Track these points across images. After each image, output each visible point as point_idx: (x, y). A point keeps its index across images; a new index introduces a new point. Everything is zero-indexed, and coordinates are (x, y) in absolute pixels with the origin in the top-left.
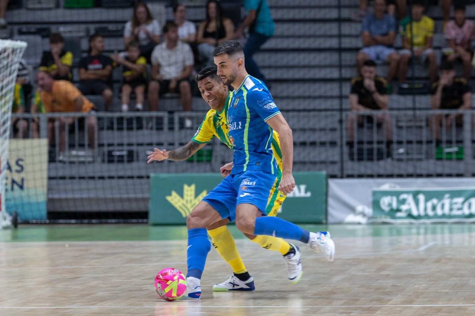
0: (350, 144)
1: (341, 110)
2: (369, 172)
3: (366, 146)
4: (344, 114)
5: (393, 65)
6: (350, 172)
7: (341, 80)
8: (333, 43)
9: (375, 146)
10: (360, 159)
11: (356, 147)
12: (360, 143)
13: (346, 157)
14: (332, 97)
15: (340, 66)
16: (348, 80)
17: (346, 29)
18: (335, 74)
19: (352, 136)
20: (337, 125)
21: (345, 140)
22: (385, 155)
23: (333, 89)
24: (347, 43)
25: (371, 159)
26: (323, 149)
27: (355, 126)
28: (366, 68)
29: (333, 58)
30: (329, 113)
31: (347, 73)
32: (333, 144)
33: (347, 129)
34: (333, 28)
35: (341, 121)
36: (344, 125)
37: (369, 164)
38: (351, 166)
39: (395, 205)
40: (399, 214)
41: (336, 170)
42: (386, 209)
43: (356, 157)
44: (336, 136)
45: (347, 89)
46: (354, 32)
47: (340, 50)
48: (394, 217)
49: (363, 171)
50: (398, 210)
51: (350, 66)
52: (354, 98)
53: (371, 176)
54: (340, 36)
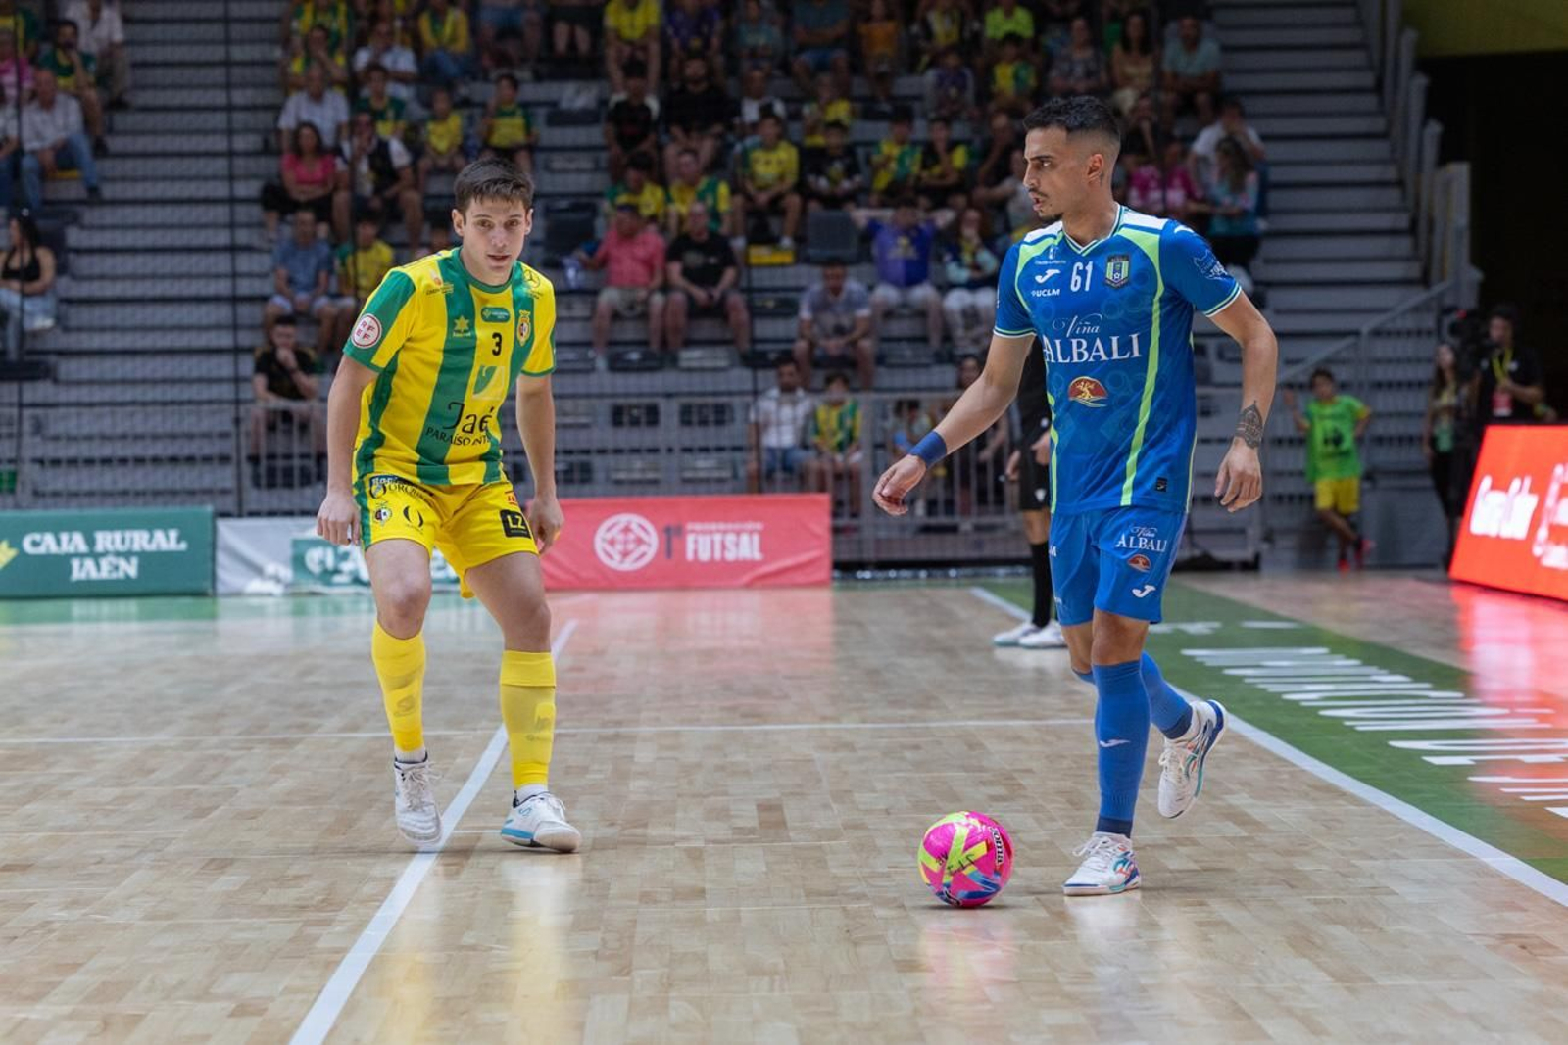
0: (254, 460)
1: (237, 402)
2: (286, 507)
3: (280, 463)
4: (242, 408)
5: (327, 324)
6: (253, 507)
7: (237, 351)
8: (223, 287)
9: (296, 463)
10: (271, 485)
11: (263, 463)
12: (271, 457)
13: (247, 482)
14: (219, 380)
15: (235, 327)
16: (250, 350)
17: (244, 263)
18: (225, 340)
19: (257, 446)
20: (229, 427)
21: (244, 454)
22: (313, 478)
23: (224, 366)
24: (245, 287)
25: (289, 485)
26: (206, 468)
27: (262, 429)
28: (280, 329)
29: (223, 313)
30: (215, 407)
31: (246, 339)
32: (224, 459)
33: (248, 434)
34: (221, 263)
35: (237, 421)
36: (243, 428)
37: (286, 493)
38: (254, 497)
39: (330, 563)
40: (337, 578)
41: (229, 502)
42: (315, 568)
43: (263, 481)
44: (227, 447)
45: (247, 365)
46: (256, 268)
47: (235, 300)
48: (329, 583)
49: (275, 505)
50: (337, 571)
51: (252, 328)
52: (260, 381)
53: (290, 514)
54: (234, 275)
